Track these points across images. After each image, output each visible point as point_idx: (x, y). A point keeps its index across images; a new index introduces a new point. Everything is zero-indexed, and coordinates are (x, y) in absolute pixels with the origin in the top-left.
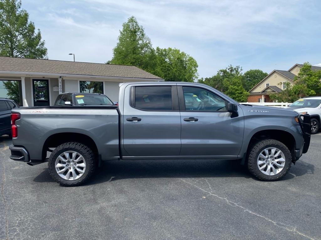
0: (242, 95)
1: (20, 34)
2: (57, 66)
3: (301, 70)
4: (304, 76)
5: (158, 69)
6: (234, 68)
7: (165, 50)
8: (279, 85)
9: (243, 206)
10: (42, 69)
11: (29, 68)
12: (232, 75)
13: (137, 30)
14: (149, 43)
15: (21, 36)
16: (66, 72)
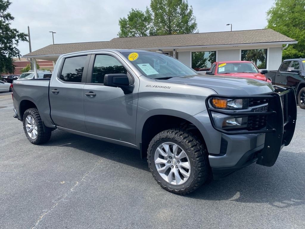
16: (179, 45)
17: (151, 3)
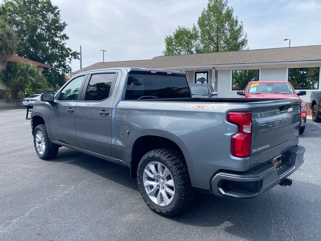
16: (219, 63)
17: (198, 20)
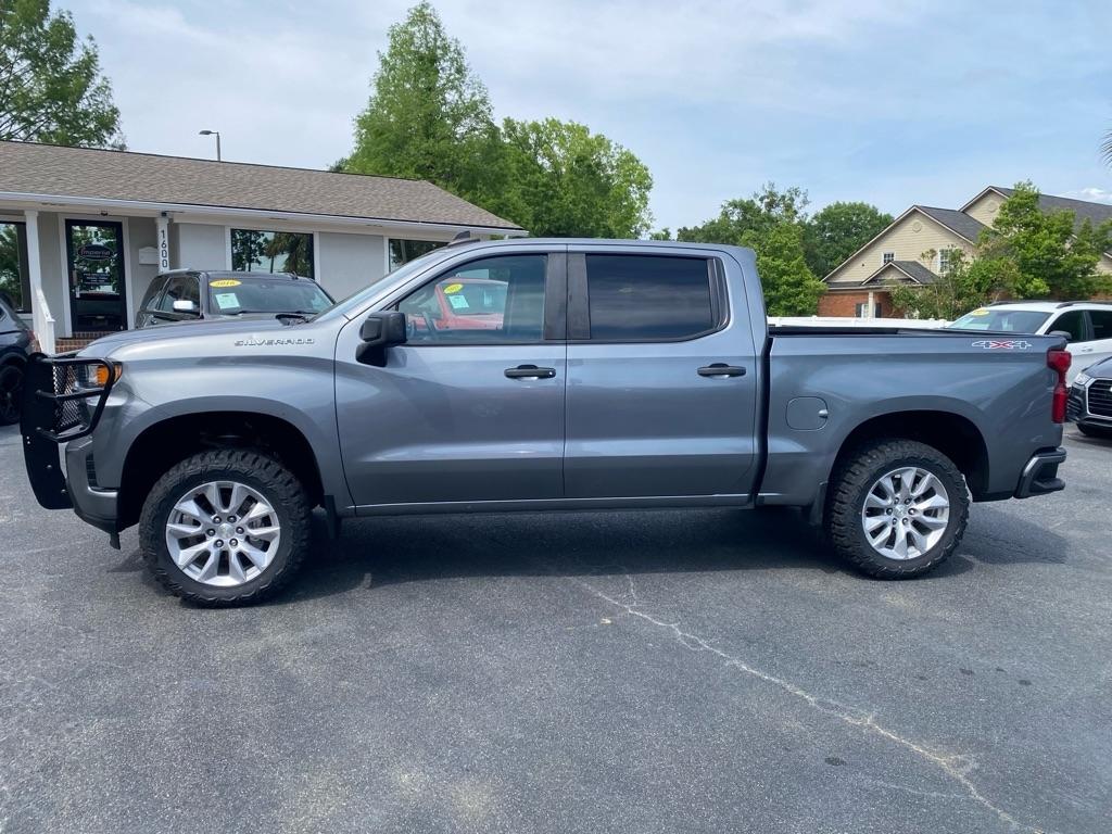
0: (800, 293)
1: (21, 58)
2: (153, 173)
3: (1003, 208)
4: (1014, 229)
5: (513, 194)
6: (779, 195)
7: (535, 128)
8: (926, 260)
9: (725, 649)
10: (98, 183)
11: (53, 179)
12: (772, 220)
13: (439, 52)
14: (483, 101)
15: (26, 63)
16: (184, 197)
